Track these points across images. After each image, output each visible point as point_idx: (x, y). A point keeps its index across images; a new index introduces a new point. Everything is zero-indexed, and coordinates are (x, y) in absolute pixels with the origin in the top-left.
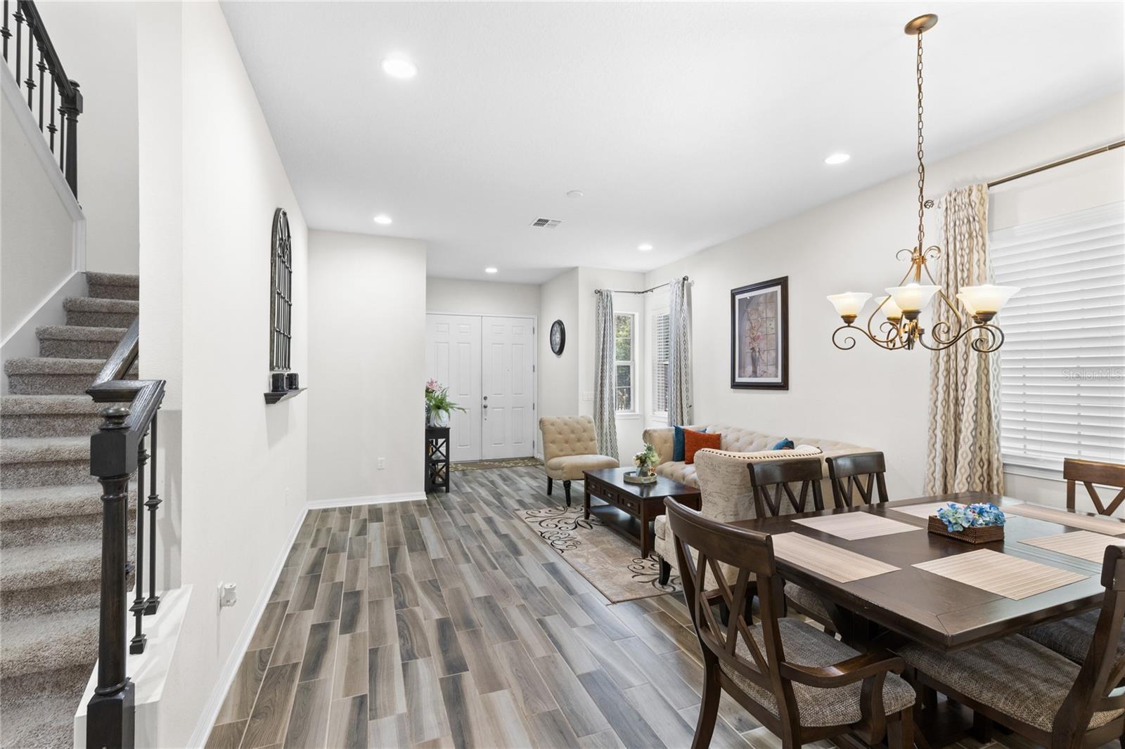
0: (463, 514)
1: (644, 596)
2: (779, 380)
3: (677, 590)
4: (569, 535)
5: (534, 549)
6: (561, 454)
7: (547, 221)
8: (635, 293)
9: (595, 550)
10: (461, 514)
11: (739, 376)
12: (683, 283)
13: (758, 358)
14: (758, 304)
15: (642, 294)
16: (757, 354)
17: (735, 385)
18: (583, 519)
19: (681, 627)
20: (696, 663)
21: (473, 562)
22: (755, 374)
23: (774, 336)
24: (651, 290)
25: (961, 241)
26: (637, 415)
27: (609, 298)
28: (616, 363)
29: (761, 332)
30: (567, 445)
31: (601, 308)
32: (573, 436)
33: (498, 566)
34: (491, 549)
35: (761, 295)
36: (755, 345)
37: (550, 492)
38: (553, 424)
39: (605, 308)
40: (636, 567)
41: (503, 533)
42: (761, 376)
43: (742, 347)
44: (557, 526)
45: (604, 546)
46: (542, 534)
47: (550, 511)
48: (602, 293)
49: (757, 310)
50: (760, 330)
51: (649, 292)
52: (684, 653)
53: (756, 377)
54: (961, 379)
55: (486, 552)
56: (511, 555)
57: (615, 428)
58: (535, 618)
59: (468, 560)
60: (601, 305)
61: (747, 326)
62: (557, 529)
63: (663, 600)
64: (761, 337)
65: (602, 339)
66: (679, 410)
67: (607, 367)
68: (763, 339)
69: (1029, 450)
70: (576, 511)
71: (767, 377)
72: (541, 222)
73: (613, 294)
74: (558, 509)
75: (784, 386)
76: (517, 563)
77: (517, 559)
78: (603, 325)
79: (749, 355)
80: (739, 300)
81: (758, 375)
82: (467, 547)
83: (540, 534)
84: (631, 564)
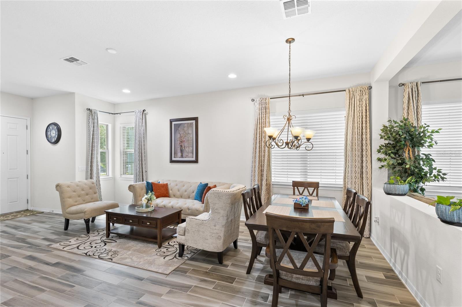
1: (178, 265)
2: (194, 159)
3: (189, 257)
4: (106, 249)
6: (76, 204)
7: (77, 60)
8: (110, 113)
9: (130, 252)
11: (174, 157)
12: (143, 113)
13: (184, 150)
14: (184, 127)
15: (114, 115)
16: (183, 148)
17: (172, 161)
18: (105, 238)
19: (207, 272)
20: (228, 284)
21: (48, 290)
22: (182, 156)
23: (192, 141)
24: (120, 114)
25: (263, 115)
26: (110, 178)
27: (96, 114)
28: (100, 150)
29: (186, 139)
30: (80, 198)
31: (91, 119)
32: (83, 192)
33: (73, 284)
34: (55, 276)
35: (186, 123)
36: (182, 144)
37: (66, 228)
38: (68, 187)
39: (93, 119)
40: (161, 253)
41: (54, 263)
42: (185, 157)
43: (176, 146)
44: (92, 247)
45: (132, 249)
46: (86, 254)
47: (77, 239)
48: (91, 110)
49: (184, 129)
50: (185, 138)
51: (118, 114)
52: (219, 282)
53: (183, 158)
54: (263, 159)
56: (75, 273)
57: (100, 186)
58: (134, 302)
59: (42, 291)
60: (90, 117)
61: (178, 136)
62: (93, 248)
63: (186, 263)
64: (186, 141)
65: (92, 137)
66: (141, 174)
67: (95, 152)
68: (186, 142)
69: (289, 180)
70: (95, 235)
71: (188, 158)
72: (72, 60)
73: (98, 112)
74: (82, 237)
75: (196, 161)
78: (92, 129)
79: (180, 148)
80: (174, 124)
81: (184, 157)
82: (30, 282)
83: (85, 255)
84: (156, 253)
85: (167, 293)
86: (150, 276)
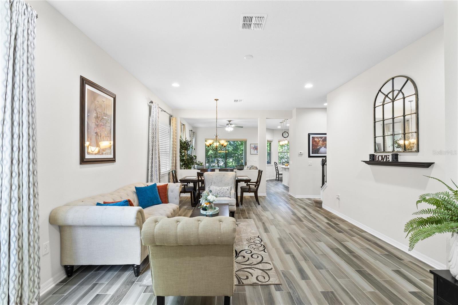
0: (333, 291)
5: (271, 241)
10: (335, 290)
11: (88, 154)
17: (84, 161)
33: (289, 235)
34: (294, 244)
55: (296, 242)
56: (283, 239)
59: (303, 238)
71: (106, 154)
75: (114, 160)
76: (280, 234)
77: (280, 236)
82: (308, 247)
83: (266, 250)
84: (237, 228)
85: (264, 216)
86: (259, 221)
